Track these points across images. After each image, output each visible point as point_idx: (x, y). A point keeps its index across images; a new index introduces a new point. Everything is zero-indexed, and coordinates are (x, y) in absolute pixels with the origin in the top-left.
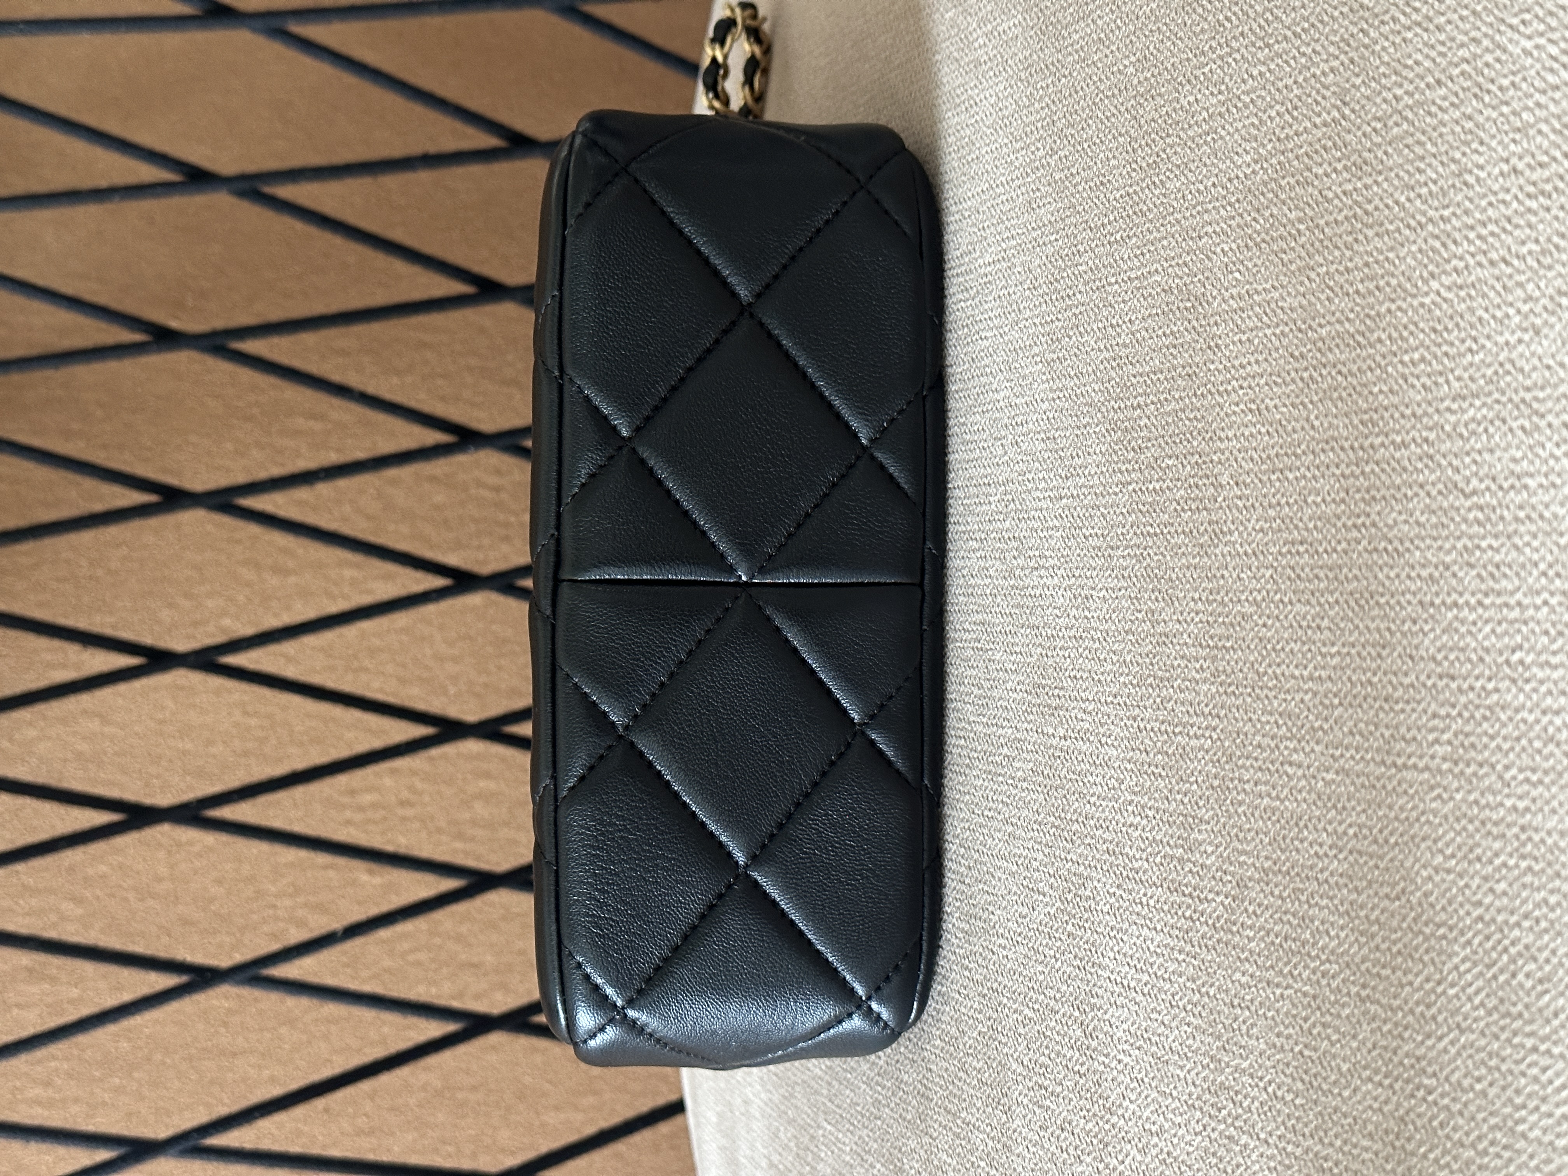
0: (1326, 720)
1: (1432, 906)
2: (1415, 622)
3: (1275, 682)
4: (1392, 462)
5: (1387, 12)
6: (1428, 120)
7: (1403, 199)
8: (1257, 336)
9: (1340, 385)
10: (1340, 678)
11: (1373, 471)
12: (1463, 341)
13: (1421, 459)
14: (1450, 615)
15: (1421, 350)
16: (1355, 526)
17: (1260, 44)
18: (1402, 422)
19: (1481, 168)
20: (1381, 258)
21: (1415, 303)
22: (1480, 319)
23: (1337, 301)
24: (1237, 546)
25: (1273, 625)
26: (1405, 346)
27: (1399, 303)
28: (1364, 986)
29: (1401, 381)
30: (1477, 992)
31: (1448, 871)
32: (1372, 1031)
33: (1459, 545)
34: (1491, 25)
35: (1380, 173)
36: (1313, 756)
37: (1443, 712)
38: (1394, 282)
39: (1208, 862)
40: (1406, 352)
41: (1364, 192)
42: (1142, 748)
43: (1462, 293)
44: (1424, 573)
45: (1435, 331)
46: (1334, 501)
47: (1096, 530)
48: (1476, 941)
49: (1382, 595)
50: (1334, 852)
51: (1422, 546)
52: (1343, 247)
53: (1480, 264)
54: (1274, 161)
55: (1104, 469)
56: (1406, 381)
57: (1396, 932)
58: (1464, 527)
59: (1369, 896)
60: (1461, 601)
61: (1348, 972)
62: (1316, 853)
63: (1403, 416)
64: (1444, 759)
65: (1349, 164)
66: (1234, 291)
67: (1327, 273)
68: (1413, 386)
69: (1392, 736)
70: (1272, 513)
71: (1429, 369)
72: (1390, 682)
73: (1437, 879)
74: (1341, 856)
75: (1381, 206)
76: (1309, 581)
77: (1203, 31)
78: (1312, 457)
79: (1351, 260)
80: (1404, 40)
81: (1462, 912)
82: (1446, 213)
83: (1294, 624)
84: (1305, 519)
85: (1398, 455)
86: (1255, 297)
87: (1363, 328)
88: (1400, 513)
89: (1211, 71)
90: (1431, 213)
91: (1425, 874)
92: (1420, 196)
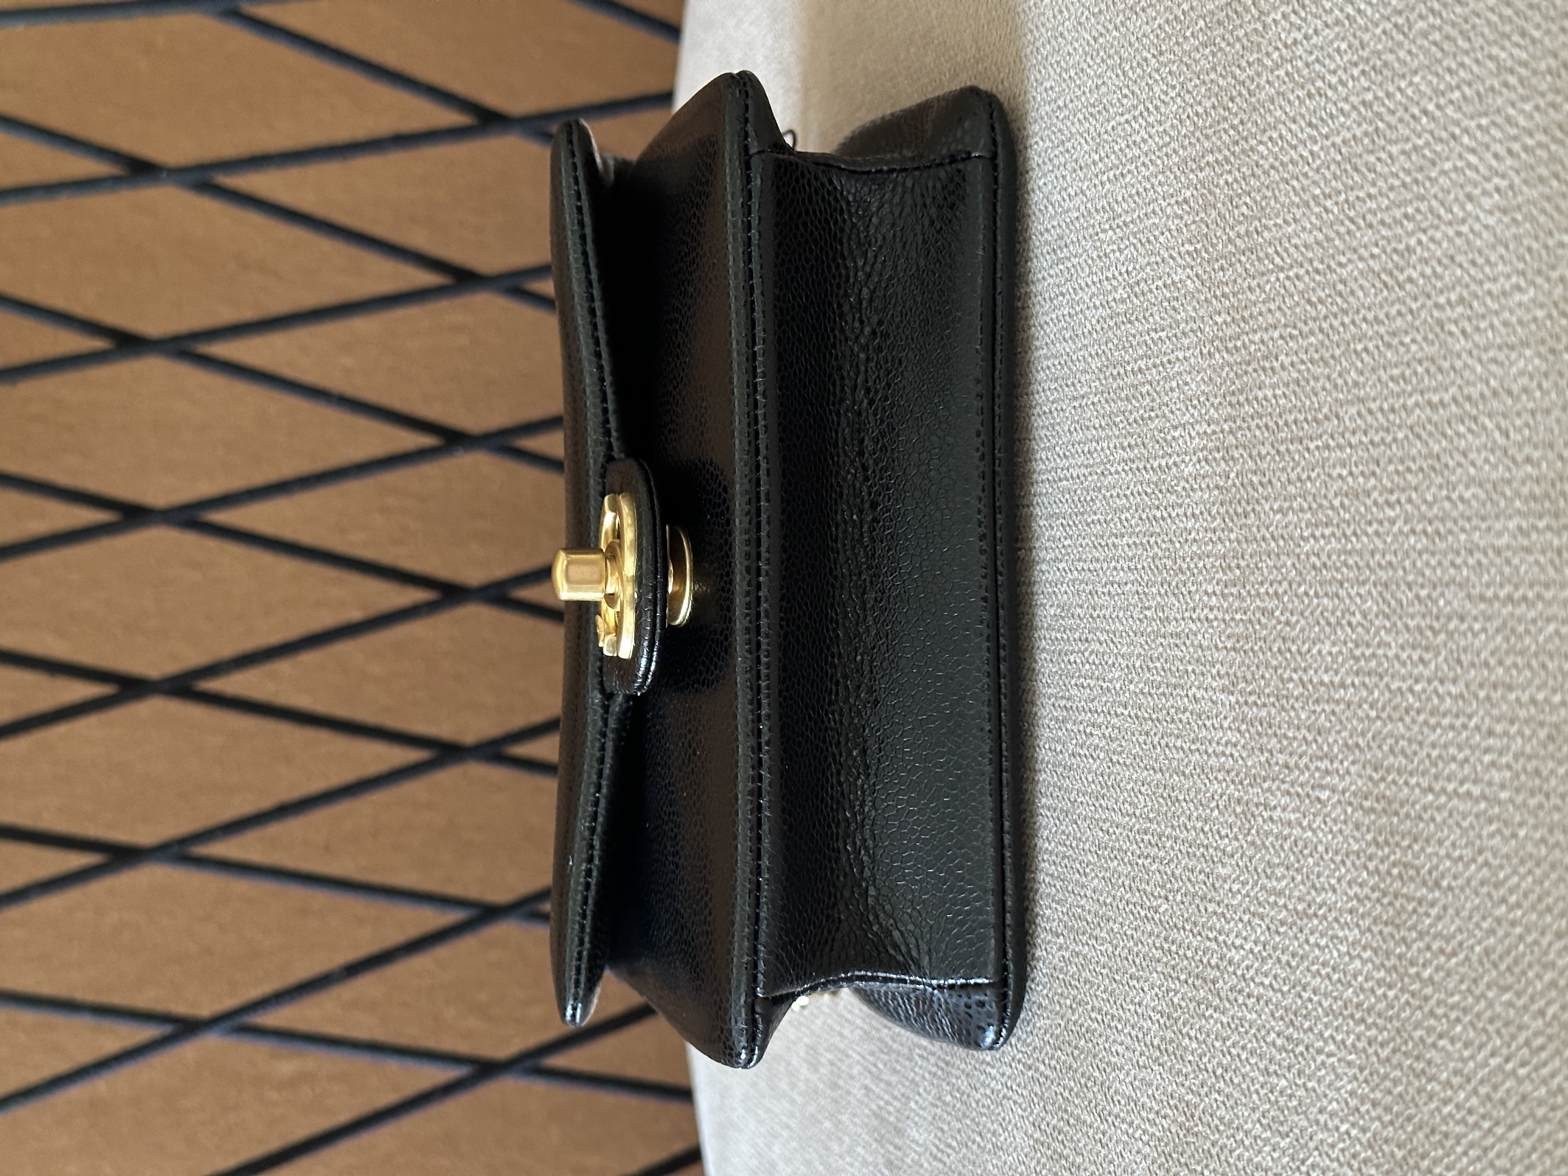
0: (1363, 734)
1: (1495, 966)
2: (1462, 619)
3: (1301, 689)
4: (1429, 427)
7: (1431, 107)
8: (1268, 281)
9: (1365, 335)
10: (1376, 686)
11: (1407, 437)
12: (1508, 277)
13: (1463, 422)
14: (1504, 611)
15: (1458, 289)
16: (1388, 503)
18: (1440, 377)
19: (1524, 64)
20: (1408, 180)
21: (1451, 232)
22: (1529, 250)
23: (1358, 235)
24: (1254, 529)
25: (1298, 622)
26: (1439, 285)
27: (1430, 232)
28: (1418, 1058)
29: (1438, 330)
30: (1553, 1075)
31: (1513, 923)
32: (1430, 1113)
33: (1512, 525)
35: (1403, 77)
36: (1348, 778)
37: (1499, 729)
38: (1424, 207)
39: (1235, 902)
40: (1441, 292)
41: (1387, 101)
42: (1157, 766)
43: (1506, 218)
44: (1471, 561)
45: (1474, 265)
46: (1362, 473)
47: (1098, 515)
48: (1550, 1011)
49: (1422, 586)
50: (1376, 895)
51: (1468, 527)
52: (1364, 170)
53: (1526, 183)
55: (1105, 446)
56: (1442, 328)
57: (1452, 995)
58: (1518, 504)
59: (1419, 951)
60: (1517, 595)
61: (1398, 1040)
62: (1356, 895)
63: (1440, 370)
64: (1503, 786)
65: (1367, 69)
66: (1242, 229)
67: (1347, 201)
68: (1451, 334)
69: (1440, 757)
70: (1292, 489)
71: (1469, 312)
72: (1436, 691)
73: (1500, 932)
74: (1386, 901)
75: (1407, 117)
76: (1337, 570)
78: (1336, 422)
79: (1374, 184)
81: (1531, 974)
82: (1484, 121)
83: (1322, 622)
84: (1331, 496)
85: (1435, 418)
86: (1266, 234)
87: (1390, 265)
88: (1440, 487)
90: (1466, 123)
91: (1485, 926)
92: (1451, 102)
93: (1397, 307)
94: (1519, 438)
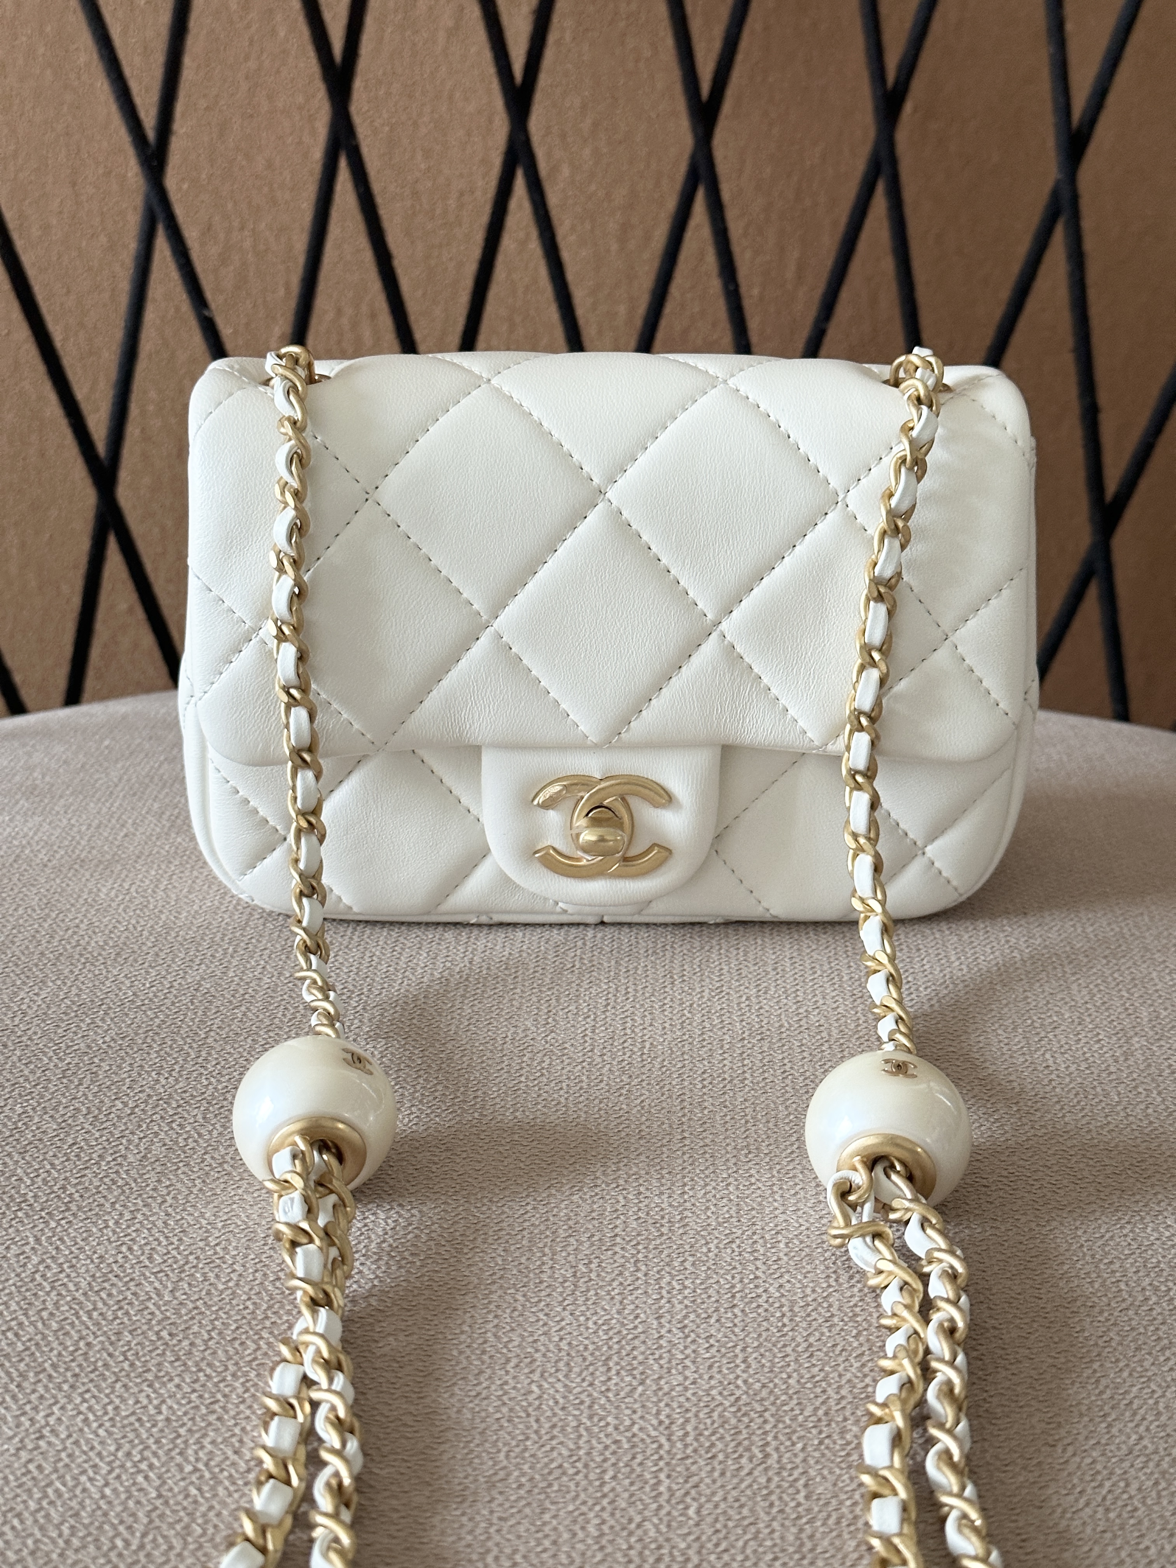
47: (615, 1379)
55: (689, 1394)
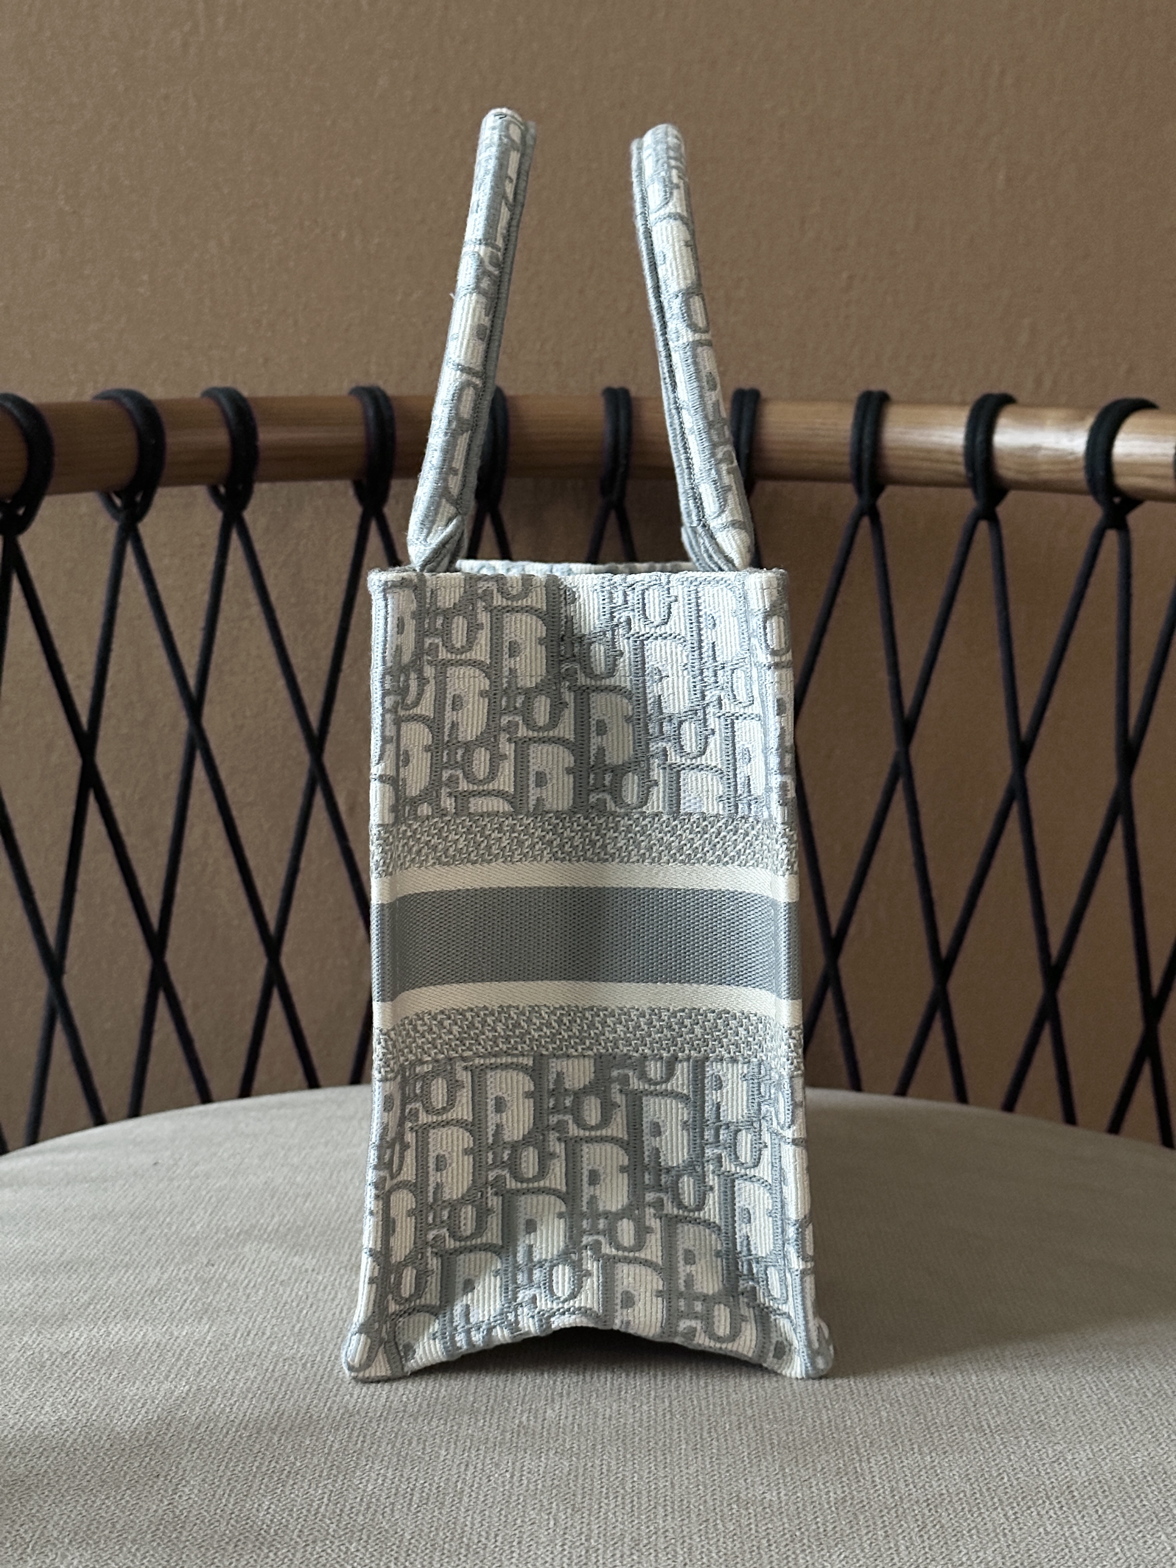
1: (380, 1533)
5: (937, 1512)
6: (865, 1532)
15: (723, 1529)
17: (932, 1448)
19: (830, 1557)
30: (327, 1554)
32: (302, 1505)
34: (917, 1561)
35: (837, 1509)
37: (499, 1538)
38: (767, 1516)
43: (755, 1548)
45: (735, 1535)
46: (633, 1487)
48: (358, 1554)
53: (771, 1556)
54: (855, 1456)
58: (611, 1548)
60: (566, 1547)
68: (701, 1525)
70: (629, 1456)
73: (396, 1536)
77: (948, 1418)
80: (917, 1520)
81: (376, 1547)
82: (805, 1541)
89: (921, 1423)
90: (807, 1533)
91: (399, 1530)
92: (818, 1528)
93: (719, 1503)
94: (644, 1550)
